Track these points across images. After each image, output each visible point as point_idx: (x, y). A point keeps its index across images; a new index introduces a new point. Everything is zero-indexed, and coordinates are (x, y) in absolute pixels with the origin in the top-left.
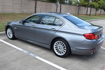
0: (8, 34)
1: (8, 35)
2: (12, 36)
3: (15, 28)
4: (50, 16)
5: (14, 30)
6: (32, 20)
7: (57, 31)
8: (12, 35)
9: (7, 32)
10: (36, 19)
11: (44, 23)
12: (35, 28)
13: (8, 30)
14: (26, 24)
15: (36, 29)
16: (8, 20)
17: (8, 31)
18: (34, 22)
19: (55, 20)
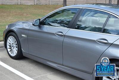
0: (8, 47)
1: (9, 50)
2: (16, 52)
3: (23, 35)
4: (96, 12)
5: (20, 40)
6: (57, 19)
7: (112, 45)
8: (17, 49)
9: (8, 44)
10: (66, 17)
11: (83, 26)
12: (65, 36)
13: (9, 38)
14: (46, 28)
15: (66, 40)
16: (10, 20)
17: (8, 41)
18: (62, 23)
19: (107, 20)
